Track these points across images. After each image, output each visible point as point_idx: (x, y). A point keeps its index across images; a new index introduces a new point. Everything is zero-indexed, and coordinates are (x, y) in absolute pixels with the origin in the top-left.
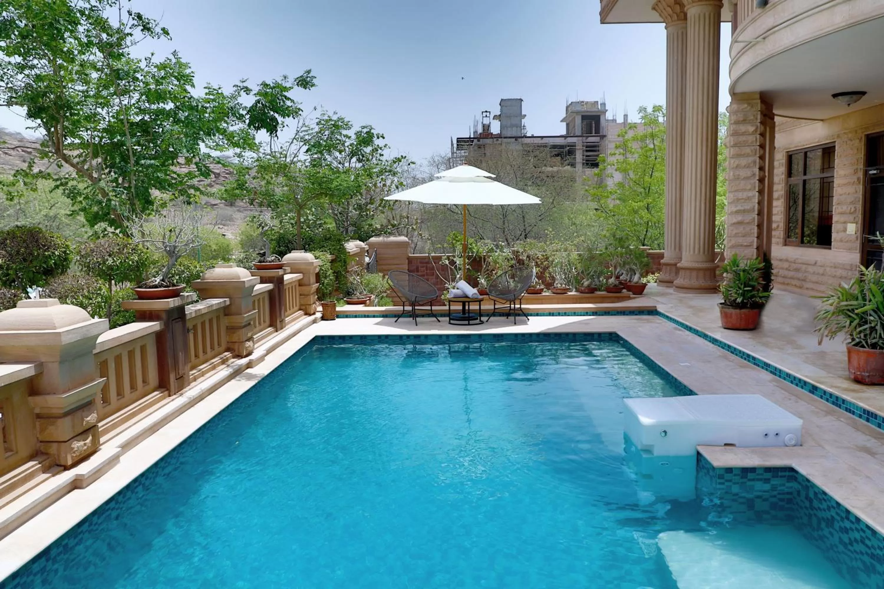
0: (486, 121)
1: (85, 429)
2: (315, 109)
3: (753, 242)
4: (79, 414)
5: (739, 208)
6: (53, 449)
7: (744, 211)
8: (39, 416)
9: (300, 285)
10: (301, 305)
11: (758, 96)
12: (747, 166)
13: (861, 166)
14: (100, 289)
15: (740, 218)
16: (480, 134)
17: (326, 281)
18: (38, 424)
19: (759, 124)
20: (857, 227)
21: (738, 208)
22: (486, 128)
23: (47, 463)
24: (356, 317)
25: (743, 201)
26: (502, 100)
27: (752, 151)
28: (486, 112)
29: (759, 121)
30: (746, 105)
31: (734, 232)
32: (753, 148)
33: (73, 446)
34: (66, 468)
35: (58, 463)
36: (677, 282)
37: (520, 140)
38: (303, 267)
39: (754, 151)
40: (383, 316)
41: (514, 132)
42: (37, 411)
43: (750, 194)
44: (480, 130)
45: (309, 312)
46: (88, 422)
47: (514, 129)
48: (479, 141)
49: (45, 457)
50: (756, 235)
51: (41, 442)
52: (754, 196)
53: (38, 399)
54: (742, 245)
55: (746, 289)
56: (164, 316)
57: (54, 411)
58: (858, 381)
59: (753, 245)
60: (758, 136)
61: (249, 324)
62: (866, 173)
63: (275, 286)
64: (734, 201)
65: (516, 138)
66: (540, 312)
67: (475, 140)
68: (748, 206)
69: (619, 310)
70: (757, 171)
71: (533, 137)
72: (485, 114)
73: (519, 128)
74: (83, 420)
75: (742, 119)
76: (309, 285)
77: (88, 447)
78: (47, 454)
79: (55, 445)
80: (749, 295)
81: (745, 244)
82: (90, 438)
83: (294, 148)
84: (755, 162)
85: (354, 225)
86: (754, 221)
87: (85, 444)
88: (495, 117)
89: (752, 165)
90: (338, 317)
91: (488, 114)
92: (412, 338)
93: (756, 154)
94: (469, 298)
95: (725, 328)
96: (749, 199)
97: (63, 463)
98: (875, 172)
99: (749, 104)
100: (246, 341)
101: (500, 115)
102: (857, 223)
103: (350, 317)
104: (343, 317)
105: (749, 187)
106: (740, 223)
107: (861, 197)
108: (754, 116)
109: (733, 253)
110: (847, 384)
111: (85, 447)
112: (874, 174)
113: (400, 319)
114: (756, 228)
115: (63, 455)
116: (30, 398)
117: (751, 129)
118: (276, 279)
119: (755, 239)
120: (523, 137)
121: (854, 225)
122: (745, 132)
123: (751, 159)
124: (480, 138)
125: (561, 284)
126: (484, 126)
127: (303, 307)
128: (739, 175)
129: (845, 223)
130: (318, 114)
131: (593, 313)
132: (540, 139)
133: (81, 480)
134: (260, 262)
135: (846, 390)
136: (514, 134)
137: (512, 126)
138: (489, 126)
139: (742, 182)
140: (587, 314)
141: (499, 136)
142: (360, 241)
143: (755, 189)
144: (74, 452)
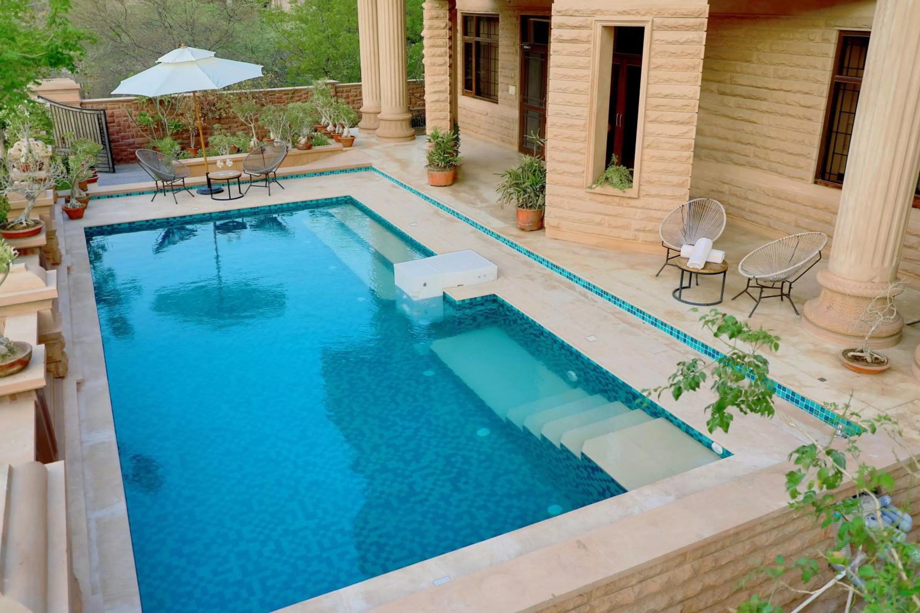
5: (436, 89)
7: (440, 92)
13: (518, 41)
15: (437, 97)
19: (448, 21)
20: (516, 89)
25: (439, 83)
29: (448, 18)
31: (434, 108)
32: (444, 40)
35: (56, 376)
36: (379, 131)
39: (445, 44)
43: (444, 78)
50: (449, 110)
52: (446, 80)
54: (439, 119)
55: (445, 155)
58: (523, 229)
59: (447, 118)
60: (448, 31)
62: (521, 47)
64: (432, 83)
68: (442, 88)
78: (51, 371)
79: (53, 365)
80: (448, 160)
81: (442, 117)
84: (446, 53)
86: (447, 100)
89: (444, 55)
93: (446, 46)
95: (431, 184)
98: (527, 47)
102: (516, 86)
105: (443, 72)
106: (437, 101)
107: (518, 65)
108: (444, 15)
109: (433, 125)
110: (516, 232)
112: (527, 49)
114: (449, 105)
117: (443, 26)
119: (449, 114)
121: (514, 87)
123: (443, 51)
129: (508, 84)
135: (517, 237)
139: (437, 68)
143: (447, 74)
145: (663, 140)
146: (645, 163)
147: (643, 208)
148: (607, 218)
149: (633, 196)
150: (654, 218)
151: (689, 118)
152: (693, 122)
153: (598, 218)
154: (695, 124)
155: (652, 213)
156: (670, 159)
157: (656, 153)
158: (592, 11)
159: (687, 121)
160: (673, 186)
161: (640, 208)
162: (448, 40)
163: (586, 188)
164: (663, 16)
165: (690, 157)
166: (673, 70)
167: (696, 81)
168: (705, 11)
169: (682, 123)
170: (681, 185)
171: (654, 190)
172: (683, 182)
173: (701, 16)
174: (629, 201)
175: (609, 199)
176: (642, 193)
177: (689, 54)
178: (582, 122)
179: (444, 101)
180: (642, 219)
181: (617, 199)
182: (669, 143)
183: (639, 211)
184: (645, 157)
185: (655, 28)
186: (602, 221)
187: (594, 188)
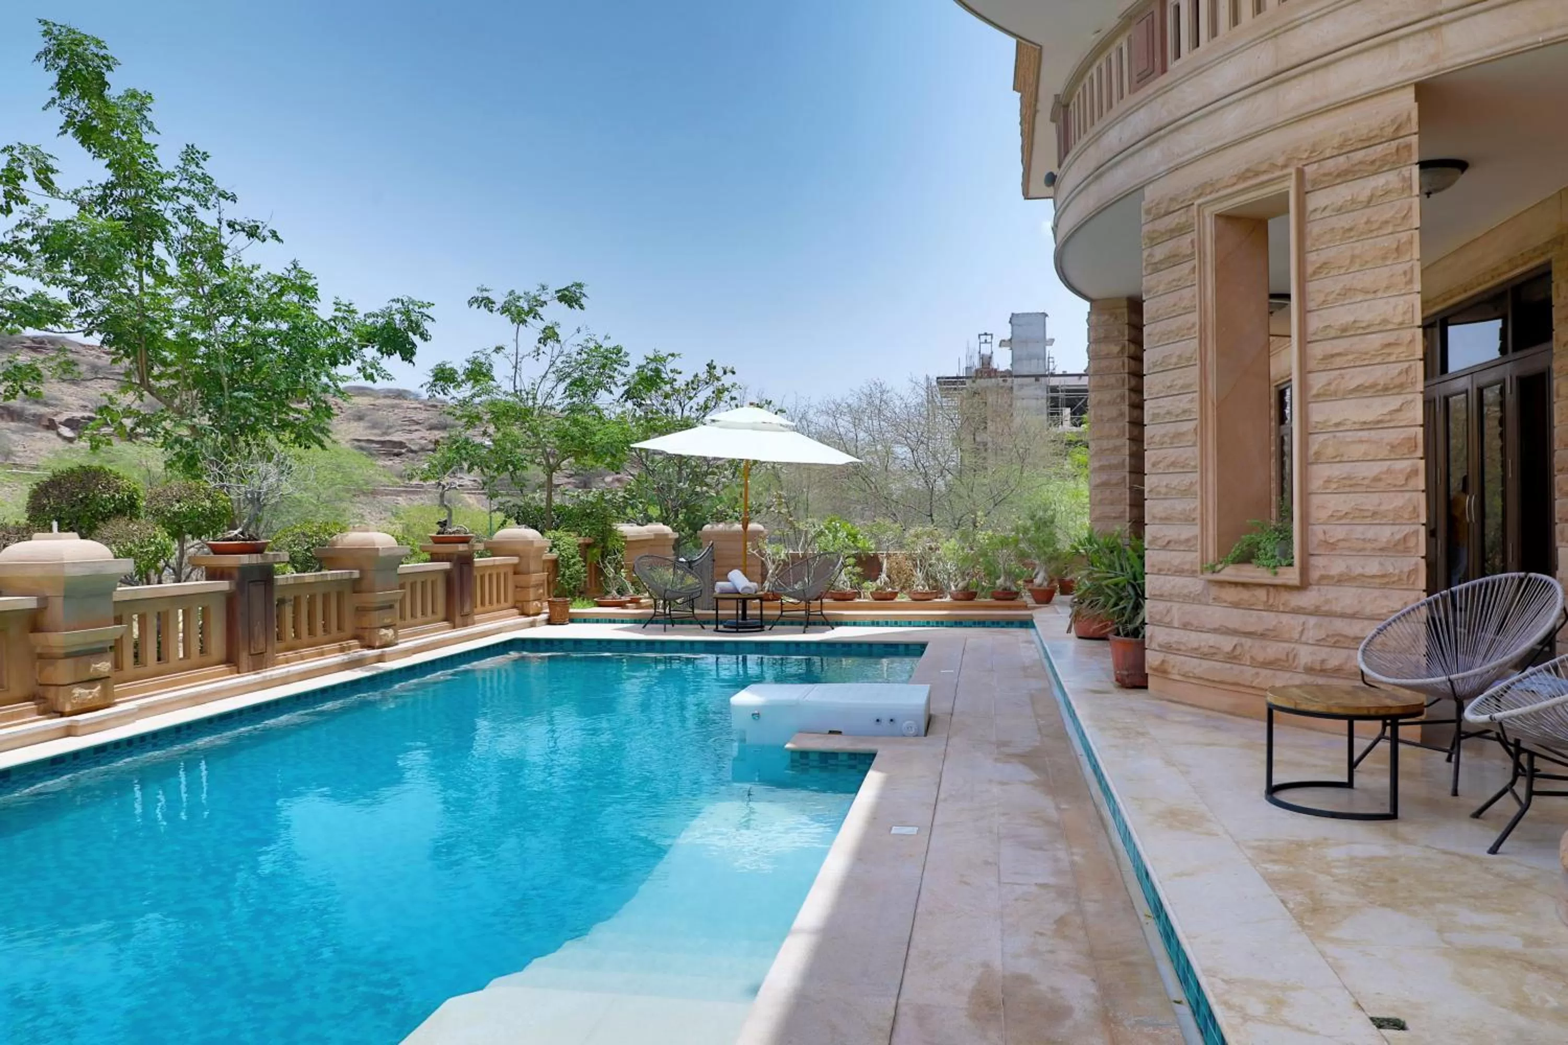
0: (986, 350)
1: (92, 677)
2: (579, 331)
3: (1124, 512)
4: (85, 659)
5: (1104, 462)
6: (51, 693)
7: (1111, 467)
8: (40, 656)
9: (515, 573)
10: (517, 601)
11: (1125, 303)
12: (1112, 403)
14: (155, 537)
15: (1104, 477)
16: (977, 371)
17: (568, 573)
18: (38, 664)
19: (1127, 343)
21: (1101, 463)
22: (986, 361)
23: (42, 706)
24: (597, 621)
25: (1108, 452)
26: (1013, 314)
27: (1117, 380)
28: (986, 334)
29: (1126, 338)
30: (1106, 317)
31: (1099, 497)
32: (1119, 376)
33: (74, 691)
34: (62, 715)
35: (56, 709)
37: (1043, 380)
38: (519, 547)
39: (1121, 382)
40: (635, 622)
41: (1032, 368)
42: (38, 650)
43: (1118, 442)
44: (977, 364)
45: (526, 611)
46: (96, 669)
47: (1035, 362)
48: (974, 382)
49: (42, 701)
50: (1128, 502)
51: (41, 685)
52: (1123, 445)
53: (40, 636)
54: (1109, 517)
56: (236, 574)
57: (56, 651)
59: (1125, 516)
60: (1126, 360)
61: (391, 607)
63: (455, 565)
64: (1096, 453)
65: (1037, 377)
66: (858, 620)
67: (968, 382)
68: (1115, 460)
69: (976, 619)
70: (1126, 408)
71: (1065, 375)
72: (983, 338)
73: (1041, 361)
74: (89, 666)
75: (1103, 335)
76: (528, 573)
77: (93, 698)
78: (44, 698)
79: (53, 689)
81: (1113, 515)
82: (99, 687)
83: (547, 385)
84: (1123, 397)
85: (686, 505)
86: (1125, 482)
87: (90, 693)
88: (1002, 343)
89: (1118, 400)
90: (572, 621)
91: (989, 338)
92: (644, 644)
93: (1123, 385)
94: (739, 593)
95: (1080, 638)
96: (1116, 449)
97: (60, 710)
99: (1111, 315)
100: (382, 627)
101: (1010, 340)
103: (589, 622)
104: (580, 622)
105: (1116, 432)
106: (1106, 484)
108: (1119, 331)
111: (90, 697)
113: (649, 626)
115: (61, 700)
116: (31, 635)
117: (1116, 349)
118: (455, 557)
120: (1045, 376)
122: (1108, 354)
123: (1117, 392)
124: (976, 377)
125: (924, 586)
126: (982, 357)
127: (519, 605)
128: (1101, 416)
130: (580, 339)
131: (937, 623)
132: (1076, 378)
133: (76, 727)
134: (439, 533)
136: (1034, 371)
137: (1030, 357)
138: (990, 358)
139: (1107, 425)
140: (928, 624)
141: (1008, 374)
142: (664, 524)
143: (1124, 435)
144: (75, 698)
145: (1350, 436)
146: (1315, 500)
147: (1315, 612)
148: (1247, 642)
149: (1291, 583)
150: (1346, 637)
151: (1400, 374)
152: (1413, 384)
153: (1227, 643)
154: (1420, 386)
155: (1340, 625)
156: (1366, 482)
157: (1336, 471)
158: (1196, 189)
159: (1397, 381)
160: (1381, 549)
161: (1310, 614)
162: (1126, 375)
163: (1202, 572)
164: (1321, 157)
165: (1415, 472)
166: (1356, 267)
167: (1410, 282)
168: (1409, 119)
169: (1386, 389)
170: (1400, 547)
171: (1337, 567)
172: (1405, 539)
173: (1402, 133)
174: (1285, 596)
175: (1245, 594)
176: (1315, 575)
177: (1386, 222)
178: (1192, 425)
179: (1117, 484)
180: (1319, 643)
181: (1261, 594)
182: (1361, 442)
183: (1312, 621)
184: (1315, 484)
185: (1308, 187)
186: (1237, 652)
187: (1219, 571)
